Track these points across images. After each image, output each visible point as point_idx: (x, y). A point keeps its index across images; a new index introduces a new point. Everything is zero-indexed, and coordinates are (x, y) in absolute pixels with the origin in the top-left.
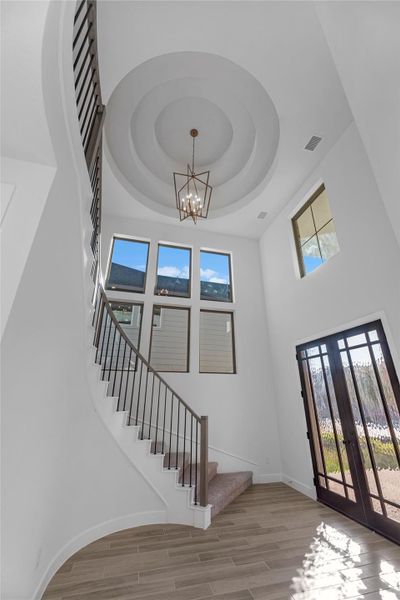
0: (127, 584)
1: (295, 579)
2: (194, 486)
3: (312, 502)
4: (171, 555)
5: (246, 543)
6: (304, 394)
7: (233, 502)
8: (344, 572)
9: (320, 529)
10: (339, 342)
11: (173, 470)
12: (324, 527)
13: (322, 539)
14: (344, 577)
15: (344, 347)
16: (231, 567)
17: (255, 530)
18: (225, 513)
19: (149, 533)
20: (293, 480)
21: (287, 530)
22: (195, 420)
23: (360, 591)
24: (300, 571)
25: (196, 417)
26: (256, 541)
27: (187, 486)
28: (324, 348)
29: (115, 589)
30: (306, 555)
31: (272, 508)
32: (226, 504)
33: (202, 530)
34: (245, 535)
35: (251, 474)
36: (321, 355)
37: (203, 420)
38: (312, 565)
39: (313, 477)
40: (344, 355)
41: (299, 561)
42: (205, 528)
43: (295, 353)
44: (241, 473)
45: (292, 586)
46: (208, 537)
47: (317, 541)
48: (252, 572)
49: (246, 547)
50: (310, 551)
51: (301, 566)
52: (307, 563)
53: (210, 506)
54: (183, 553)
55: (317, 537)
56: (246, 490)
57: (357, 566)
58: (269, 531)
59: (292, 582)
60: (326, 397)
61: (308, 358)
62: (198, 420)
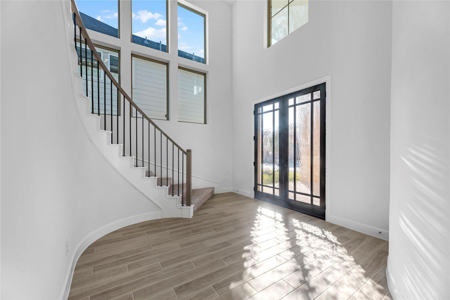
0: (144, 252)
1: (251, 232)
2: (181, 195)
3: (252, 199)
4: (171, 233)
5: (219, 221)
6: (256, 138)
7: (204, 204)
8: (276, 226)
9: (259, 210)
10: (289, 100)
11: (164, 187)
12: (261, 209)
13: (261, 214)
14: (276, 228)
15: (293, 104)
16: (214, 233)
17: (223, 215)
18: (201, 209)
19: (150, 225)
20: (239, 189)
21: (241, 212)
22: (181, 152)
23: (286, 232)
24: (253, 228)
25: (182, 150)
26: (224, 219)
27: (176, 196)
28: (277, 105)
29: (137, 255)
30: (255, 222)
31: (231, 204)
32: (201, 204)
33: (189, 219)
34: (217, 218)
35: (213, 188)
36: (274, 111)
37: (188, 153)
38: (259, 225)
39: (254, 186)
40: (291, 110)
41: (251, 225)
42: (191, 217)
43: (253, 109)
44: (208, 188)
45: (251, 235)
46: (193, 222)
47: (259, 215)
48: (227, 233)
49: (219, 223)
50: (256, 220)
51: (254, 226)
52: (256, 225)
53: (192, 206)
54: (180, 231)
55: (259, 213)
56: (211, 197)
57: (281, 222)
58: (231, 214)
59: (251, 234)
60: (272, 139)
61: (262, 113)
62: (184, 152)
